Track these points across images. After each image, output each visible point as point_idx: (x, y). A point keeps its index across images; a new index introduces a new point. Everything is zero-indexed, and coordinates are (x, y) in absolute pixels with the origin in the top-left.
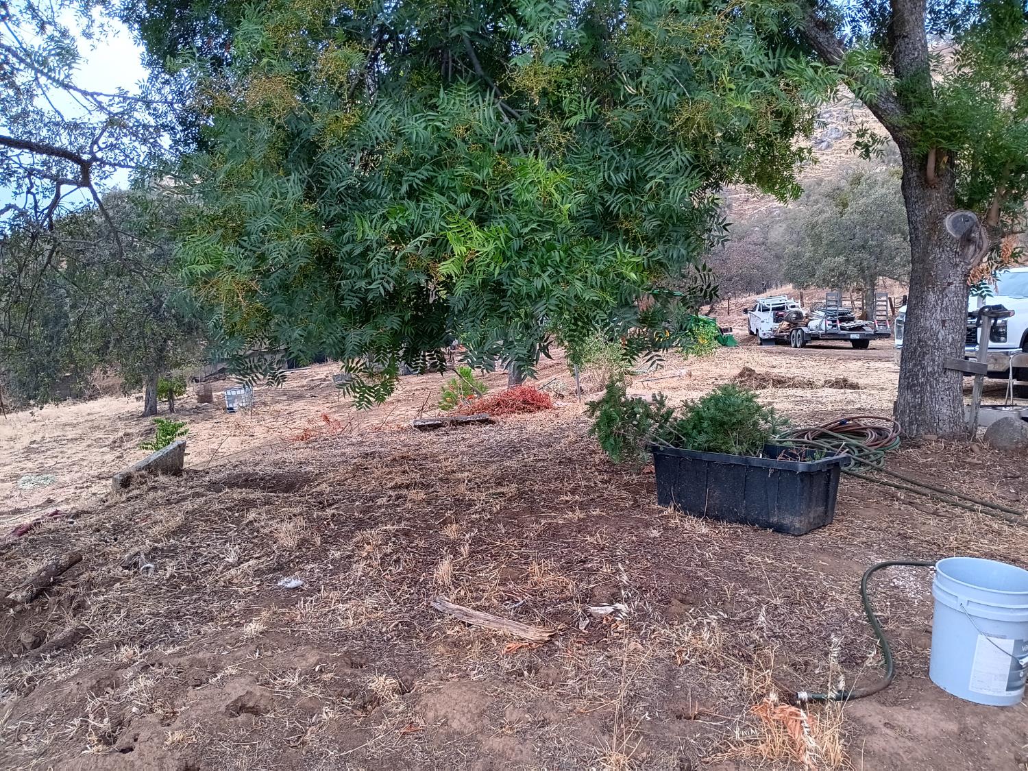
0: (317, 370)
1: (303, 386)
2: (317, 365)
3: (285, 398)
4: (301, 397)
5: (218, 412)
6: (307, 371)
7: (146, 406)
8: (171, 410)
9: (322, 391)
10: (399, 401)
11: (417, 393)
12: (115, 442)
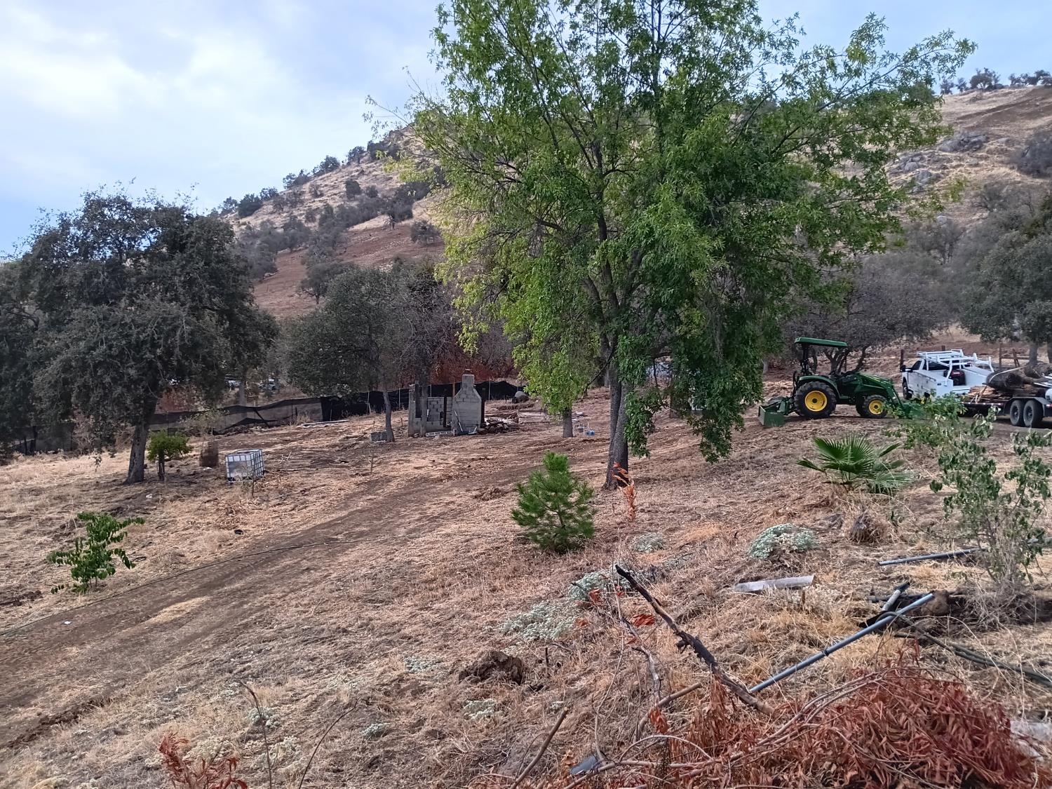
0: (356, 423)
1: (335, 446)
2: (358, 417)
3: (308, 463)
4: (327, 462)
5: (218, 482)
6: (344, 425)
7: (130, 471)
8: (161, 475)
9: (356, 454)
10: (450, 478)
11: (473, 464)
12: (63, 527)
